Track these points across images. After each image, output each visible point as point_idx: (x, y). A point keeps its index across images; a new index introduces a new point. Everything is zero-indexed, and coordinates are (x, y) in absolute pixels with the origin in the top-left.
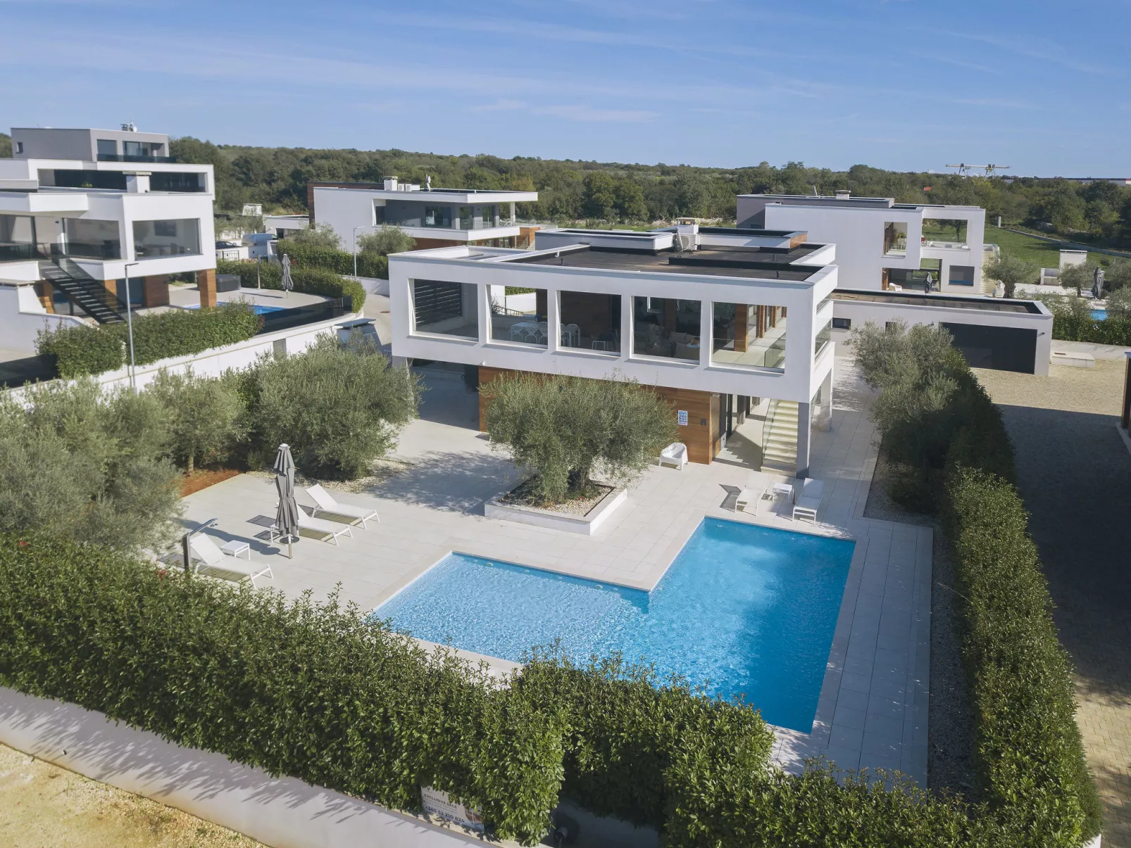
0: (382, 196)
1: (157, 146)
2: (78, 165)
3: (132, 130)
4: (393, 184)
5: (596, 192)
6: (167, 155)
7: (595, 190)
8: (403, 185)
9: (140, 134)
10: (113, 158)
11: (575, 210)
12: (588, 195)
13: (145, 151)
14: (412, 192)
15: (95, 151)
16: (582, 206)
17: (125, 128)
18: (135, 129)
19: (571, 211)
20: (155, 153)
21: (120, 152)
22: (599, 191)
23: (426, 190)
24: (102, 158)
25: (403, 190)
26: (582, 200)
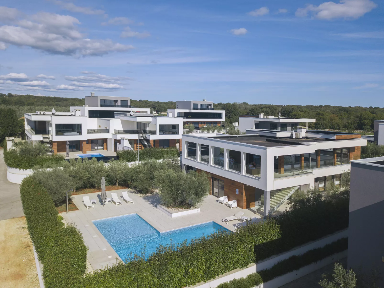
0: (258, 120)
1: (210, 105)
2: (187, 111)
3: (205, 101)
4: (262, 116)
5: (363, 120)
6: (212, 107)
7: (363, 119)
8: (266, 116)
9: (207, 102)
10: (197, 109)
11: (354, 127)
12: (360, 121)
13: (207, 107)
14: (270, 118)
15: (192, 107)
16: (357, 125)
17: (203, 100)
18: (206, 100)
19: (352, 127)
20: (210, 107)
21: (199, 107)
22: (365, 119)
23: (279, 118)
24: (194, 109)
25: (266, 118)
26: (358, 123)
